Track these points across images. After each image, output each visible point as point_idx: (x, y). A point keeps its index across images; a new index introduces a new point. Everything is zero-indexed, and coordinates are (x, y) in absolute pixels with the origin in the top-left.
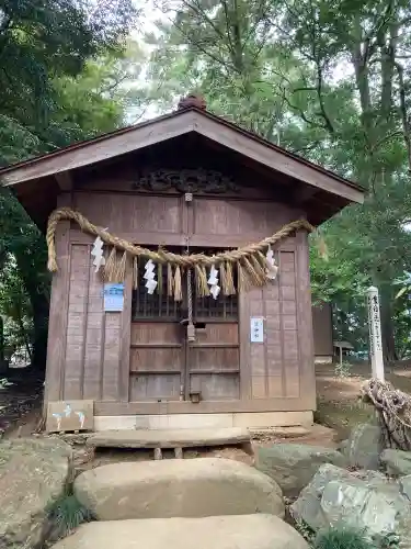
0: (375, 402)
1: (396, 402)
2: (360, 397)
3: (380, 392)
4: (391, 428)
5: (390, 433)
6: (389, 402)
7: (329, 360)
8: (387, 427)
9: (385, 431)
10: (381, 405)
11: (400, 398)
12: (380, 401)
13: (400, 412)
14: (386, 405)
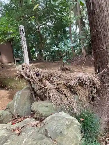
0: (26, 77)
1: (37, 76)
2: (17, 76)
3: (28, 70)
4: (35, 90)
5: (35, 93)
6: (34, 76)
7: (13, 64)
8: (33, 89)
9: (33, 92)
10: (30, 79)
11: (40, 72)
12: (28, 77)
13: (40, 80)
14: (32, 78)
